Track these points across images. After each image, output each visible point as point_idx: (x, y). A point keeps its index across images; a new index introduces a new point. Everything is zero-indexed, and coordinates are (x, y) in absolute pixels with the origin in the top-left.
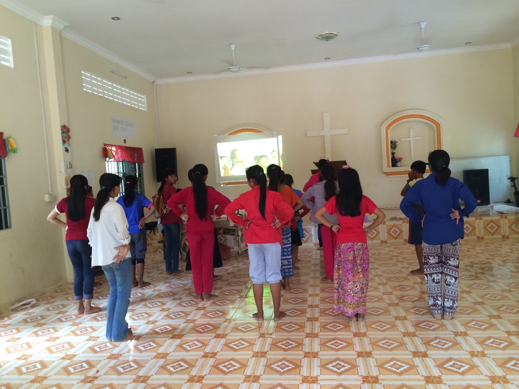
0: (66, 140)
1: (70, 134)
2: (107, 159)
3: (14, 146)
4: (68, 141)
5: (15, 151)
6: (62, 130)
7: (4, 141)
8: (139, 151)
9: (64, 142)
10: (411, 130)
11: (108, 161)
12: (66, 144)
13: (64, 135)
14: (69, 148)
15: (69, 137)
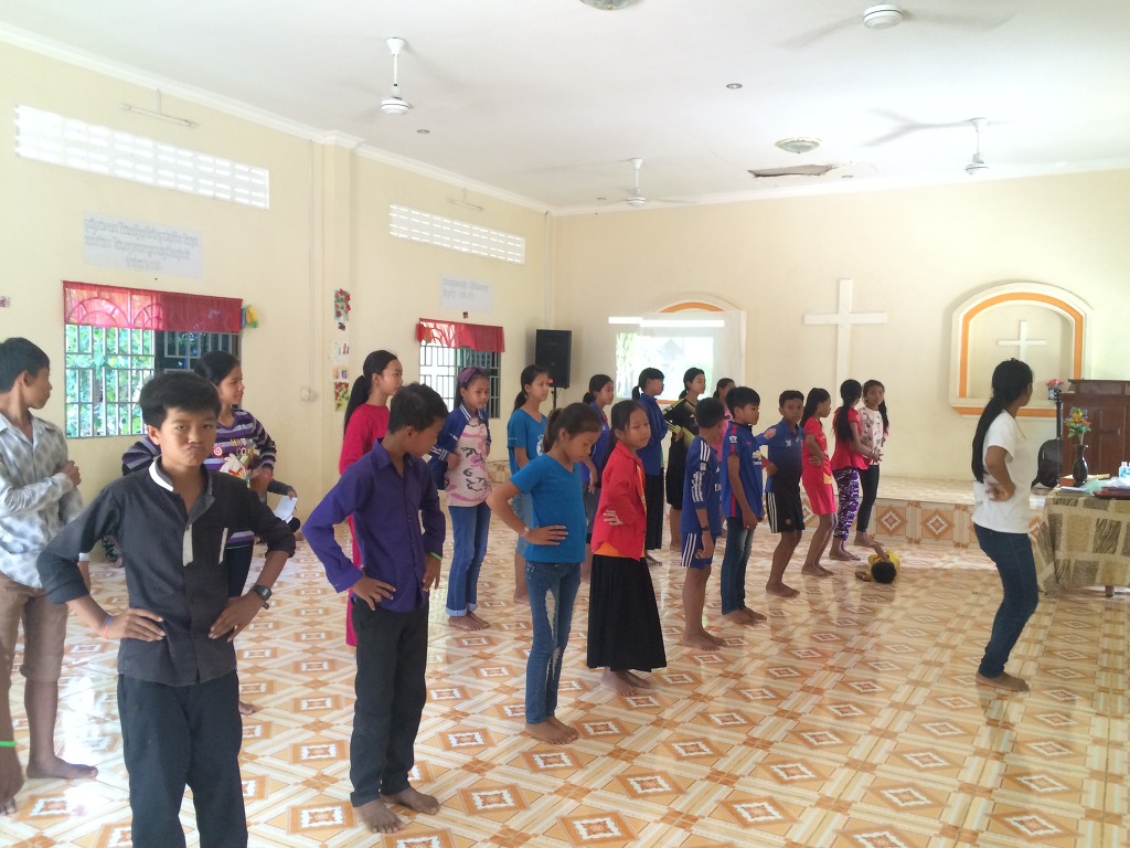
0: (342, 312)
1: (350, 303)
2: (424, 342)
3: (255, 317)
4: (347, 313)
5: (255, 325)
6: (337, 296)
7: (241, 310)
8: (497, 333)
9: (338, 314)
10: (1023, 324)
11: (425, 347)
12: (342, 318)
13: (340, 305)
14: (346, 324)
15: (348, 308)
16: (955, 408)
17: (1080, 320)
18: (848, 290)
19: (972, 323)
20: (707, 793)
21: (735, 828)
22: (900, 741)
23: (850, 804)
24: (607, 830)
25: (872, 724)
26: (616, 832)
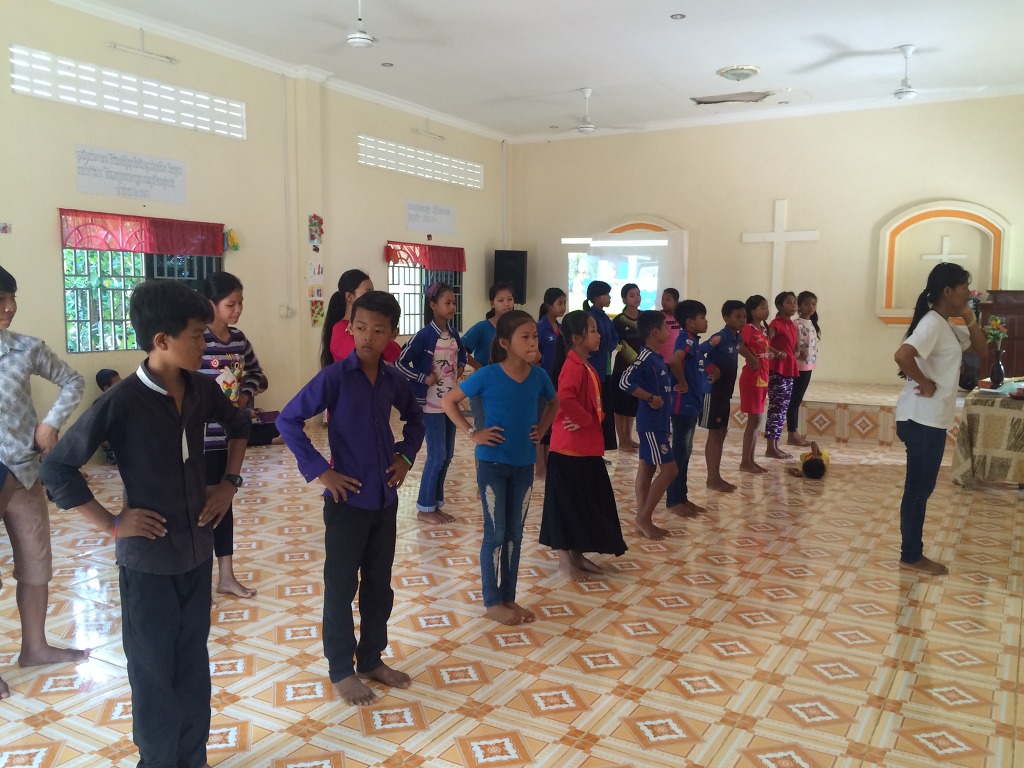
0: (316, 235)
1: (323, 227)
2: (391, 263)
3: (236, 241)
4: (320, 236)
5: (236, 248)
6: (311, 221)
7: (224, 234)
8: (458, 253)
9: (312, 238)
10: (945, 239)
11: (393, 267)
12: (316, 241)
13: (313, 228)
14: (320, 247)
15: (322, 232)
16: (881, 318)
17: (998, 235)
18: (783, 209)
19: (898, 239)
20: (653, 668)
21: (680, 699)
22: (829, 620)
23: (784, 678)
24: (563, 702)
25: (805, 605)
26: (571, 703)
